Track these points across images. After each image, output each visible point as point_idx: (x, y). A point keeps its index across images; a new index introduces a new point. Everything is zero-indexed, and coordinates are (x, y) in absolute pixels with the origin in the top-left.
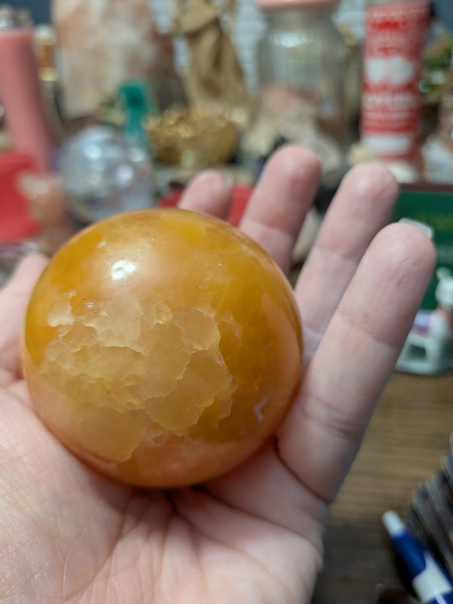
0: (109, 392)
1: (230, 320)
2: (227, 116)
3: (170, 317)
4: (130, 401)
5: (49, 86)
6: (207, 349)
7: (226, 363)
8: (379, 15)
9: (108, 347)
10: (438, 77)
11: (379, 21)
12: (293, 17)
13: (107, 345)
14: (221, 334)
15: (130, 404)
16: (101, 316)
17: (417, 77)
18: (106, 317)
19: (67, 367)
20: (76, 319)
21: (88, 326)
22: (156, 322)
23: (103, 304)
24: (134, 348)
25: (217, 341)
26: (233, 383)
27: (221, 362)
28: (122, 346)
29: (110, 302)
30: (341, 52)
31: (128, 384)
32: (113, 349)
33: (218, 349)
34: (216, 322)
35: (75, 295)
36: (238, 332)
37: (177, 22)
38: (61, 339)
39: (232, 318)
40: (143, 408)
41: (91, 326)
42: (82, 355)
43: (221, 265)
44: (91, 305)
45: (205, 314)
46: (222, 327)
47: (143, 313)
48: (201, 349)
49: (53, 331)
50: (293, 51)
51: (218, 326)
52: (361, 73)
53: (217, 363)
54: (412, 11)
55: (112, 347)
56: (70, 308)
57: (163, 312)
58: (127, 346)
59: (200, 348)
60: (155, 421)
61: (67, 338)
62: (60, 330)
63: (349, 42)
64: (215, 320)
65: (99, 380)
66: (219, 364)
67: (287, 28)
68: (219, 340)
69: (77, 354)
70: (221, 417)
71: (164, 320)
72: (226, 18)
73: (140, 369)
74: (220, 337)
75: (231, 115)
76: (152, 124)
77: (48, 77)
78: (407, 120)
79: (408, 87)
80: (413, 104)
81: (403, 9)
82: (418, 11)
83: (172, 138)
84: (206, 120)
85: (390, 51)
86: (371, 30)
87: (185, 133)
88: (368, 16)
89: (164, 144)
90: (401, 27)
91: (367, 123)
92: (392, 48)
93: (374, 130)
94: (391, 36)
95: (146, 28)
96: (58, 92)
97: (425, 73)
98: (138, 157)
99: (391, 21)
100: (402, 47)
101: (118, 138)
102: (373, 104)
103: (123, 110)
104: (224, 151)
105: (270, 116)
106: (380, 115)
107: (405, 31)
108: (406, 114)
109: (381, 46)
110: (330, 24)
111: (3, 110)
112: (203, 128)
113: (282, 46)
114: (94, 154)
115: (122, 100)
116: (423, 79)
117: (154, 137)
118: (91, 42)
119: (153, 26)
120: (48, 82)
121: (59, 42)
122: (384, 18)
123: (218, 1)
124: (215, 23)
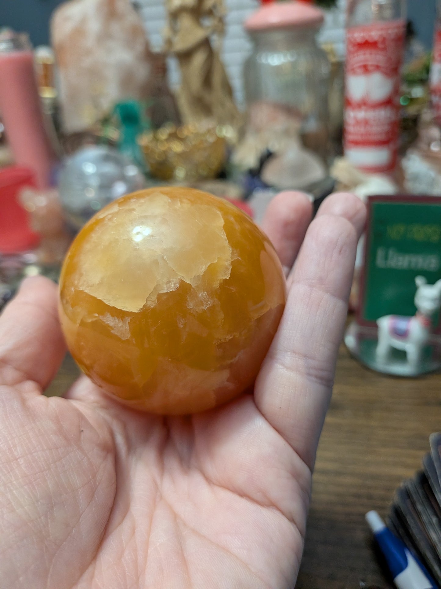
2: (218, 131)
5: (47, 102)
8: (359, 36)
10: (417, 92)
11: (359, 40)
12: (278, 37)
17: (396, 91)
30: (325, 70)
37: (169, 42)
50: (278, 69)
52: (343, 88)
54: (390, 32)
63: (333, 59)
67: (273, 48)
75: (221, 130)
76: (145, 139)
77: (47, 94)
78: (387, 133)
79: (388, 102)
80: (393, 118)
81: (382, 29)
82: (396, 30)
83: (165, 152)
84: (197, 135)
85: (370, 68)
86: (352, 49)
87: (177, 147)
88: (349, 35)
89: (157, 158)
90: (380, 46)
91: (350, 137)
92: (372, 65)
93: (357, 143)
94: (371, 54)
95: (140, 48)
96: (57, 108)
97: (404, 88)
98: (132, 171)
99: (370, 40)
100: (381, 64)
101: (113, 153)
102: (355, 118)
103: (118, 127)
104: (215, 164)
105: (258, 130)
106: (362, 130)
107: (384, 49)
108: (386, 128)
109: (361, 64)
110: (314, 43)
111: (3, 126)
112: (194, 142)
113: (269, 65)
114: (90, 169)
115: (116, 118)
116: (403, 94)
117: (147, 151)
118: (87, 62)
119: (147, 46)
120: (47, 99)
121: (58, 62)
122: (363, 37)
123: (208, 22)
124: (206, 43)
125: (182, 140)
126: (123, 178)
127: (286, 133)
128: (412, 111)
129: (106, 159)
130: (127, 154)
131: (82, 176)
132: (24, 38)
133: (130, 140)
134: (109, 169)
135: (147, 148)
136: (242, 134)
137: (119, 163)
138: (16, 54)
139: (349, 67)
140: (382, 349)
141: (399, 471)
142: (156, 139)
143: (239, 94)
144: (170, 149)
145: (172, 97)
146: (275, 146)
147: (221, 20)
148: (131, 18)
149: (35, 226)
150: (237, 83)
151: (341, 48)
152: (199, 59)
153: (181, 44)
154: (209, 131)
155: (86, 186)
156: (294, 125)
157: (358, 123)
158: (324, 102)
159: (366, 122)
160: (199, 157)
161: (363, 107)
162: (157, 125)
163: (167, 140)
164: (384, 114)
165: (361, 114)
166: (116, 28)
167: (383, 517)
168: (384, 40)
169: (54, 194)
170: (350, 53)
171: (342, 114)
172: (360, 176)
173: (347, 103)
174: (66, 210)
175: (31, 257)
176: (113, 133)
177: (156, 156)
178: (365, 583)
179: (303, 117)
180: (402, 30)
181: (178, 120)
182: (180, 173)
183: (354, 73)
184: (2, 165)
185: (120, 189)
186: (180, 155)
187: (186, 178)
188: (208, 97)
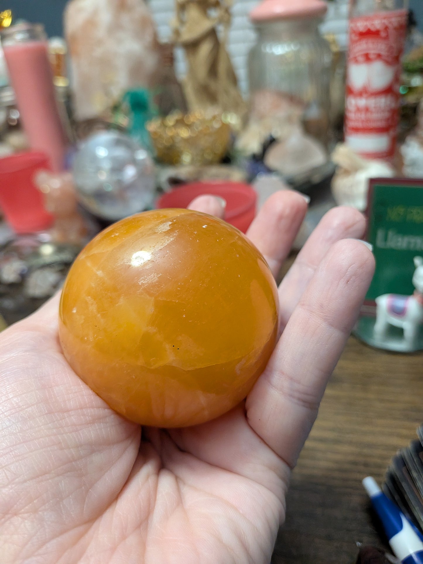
2: (223, 118)
5: (61, 91)
8: (361, 26)
10: (416, 81)
11: (362, 29)
12: (282, 27)
17: (396, 79)
30: (327, 59)
37: (177, 33)
50: (282, 56)
52: (345, 77)
54: (393, 20)
63: (335, 49)
67: (277, 38)
72: (221, 29)
75: (226, 117)
76: (153, 126)
77: (61, 83)
78: (387, 120)
79: (388, 91)
80: (393, 105)
81: (384, 18)
82: (398, 19)
83: (172, 138)
84: (203, 121)
85: (371, 56)
86: (355, 38)
87: (184, 133)
88: (352, 25)
89: (165, 144)
90: (383, 34)
91: (350, 124)
92: (374, 54)
93: (357, 130)
94: (373, 43)
95: (148, 38)
96: (69, 97)
97: (404, 77)
98: (142, 155)
99: (373, 29)
100: (383, 53)
101: (124, 138)
102: (356, 106)
103: (126, 114)
104: (220, 150)
105: (261, 117)
106: (363, 116)
107: (386, 38)
108: (387, 115)
109: (363, 52)
110: (317, 34)
111: (19, 113)
112: (201, 128)
113: (273, 54)
114: (102, 152)
115: (126, 105)
116: (403, 83)
117: (155, 137)
118: (98, 52)
119: (155, 36)
120: (60, 87)
121: (70, 52)
122: (366, 26)
123: (214, 13)
124: (212, 33)
125: (189, 126)
126: (134, 162)
127: (289, 120)
128: (411, 99)
129: (118, 143)
130: (136, 139)
131: (95, 159)
132: (39, 28)
133: (140, 126)
134: (120, 152)
135: (155, 133)
136: (245, 122)
137: (129, 147)
138: (32, 45)
139: (352, 56)
140: (380, 326)
141: (395, 441)
142: (164, 126)
143: (244, 84)
144: (178, 135)
145: (180, 86)
146: (277, 133)
147: (227, 11)
148: (140, 10)
149: (50, 207)
150: (242, 73)
151: (343, 39)
152: (205, 49)
153: (187, 35)
154: (214, 118)
155: (98, 169)
156: (297, 112)
157: (359, 110)
158: (326, 91)
159: (367, 110)
160: (204, 142)
161: (365, 95)
162: (164, 113)
163: (175, 126)
164: (383, 102)
165: (362, 102)
166: (126, 19)
167: (379, 483)
168: (386, 28)
169: (68, 177)
170: (353, 42)
171: (343, 102)
172: (360, 161)
173: (348, 91)
174: (79, 190)
175: (46, 236)
176: (122, 120)
177: (164, 141)
178: (362, 543)
179: (306, 106)
180: (404, 19)
181: (185, 108)
182: (186, 158)
183: (356, 61)
184: (18, 150)
185: (130, 172)
186: (187, 141)
187: (193, 162)
188: (213, 86)
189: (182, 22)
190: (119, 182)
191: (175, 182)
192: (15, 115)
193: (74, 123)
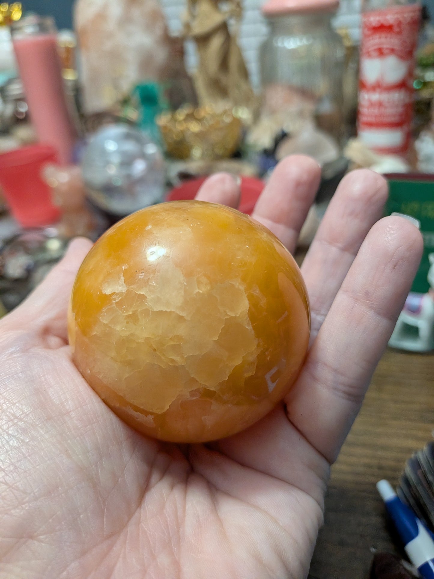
0: (155, 350)
1: (257, 292)
2: (234, 112)
3: (209, 288)
4: (172, 358)
5: (70, 84)
6: (238, 315)
7: (254, 328)
8: (374, 20)
9: (156, 311)
10: (430, 76)
11: (375, 24)
12: (294, 21)
13: (155, 310)
14: (250, 303)
15: (173, 361)
16: (150, 285)
17: (410, 74)
18: (154, 286)
19: (118, 328)
20: (128, 288)
21: (138, 293)
22: (197, 290)
23: (152, 275)
24: (178, 312)
25: (246, 309)
26: (258, 346)
27: (249, 328)
28: (168, 310)
29: (159, 274)
30: (340, 53)
31: (172, 343)
32: (161, 313)
33: (247, 316)
34: (246, 293)
35: (126, 268)
36: (263, 302)
37: (188, 26)
38: (114, 305)
39: (258, 291)
40: (183, 364)
41: (141, 293)
42: (133, 318)
43: (248, 247)
44: (142, 276)
45: (237, 287)
46: (251, 297)
47: (186, 283)
48: (234, 316)
49: (107, 298)
50: (293, 52)
51: (247, 297)
52: (358, 71)
53: (246, 328)
54: (405, 15)
55: (159, 311)
56: (122, 278)
57: (202, 283)
58: (173, 310)
59: (232, 314)
60: (192, 376)
61: (119, 304)
62: (113, 297)
63: (347, 43)
64: (245, 291)
65: (147, 339)
66: (247, 329)
67: (289, 32)
68: (248, 308)
69: (128, 316)
70: (247, 375)
71: (203, 290)
72: (232, 22)
73: (182, 331)
74: (249, 306)
75: (237, 111)
76: (163, 120)
77: (69, 76)
78: (401, 115)
79: (402, 85)
80: (407, 100)
81: (397, 13)
82: (411, 14)
83: (182, 132)
84: (213, 116)
85: (385, 51)
86: (367, 32)
87: (194, 127)
88: (365, 19)
89: (175, 138)
90: (396, 29)
91: (363, 119)
92: (387, 49)
93: (370, 125)
94: (386, 37)
95: (159, 32)
96: (78, 90)
97: (418, 72)
98: (152, 149)
99: (386, 24)
100: (397, 47)
101: (133, 132)
102: (370, 101)
103: (136, 108)
104: (230, 145)
105: (273, 112)
106: (376, 111)
107: (400, 33)
108: (400, 110)
109: (377, 47)
110: (329, 28)
111: (27, 106)
112: (211, 122)
113: (284, 48)
114: (111, 146)
115: (136, 98)
116: (417, 78)
117: (165, 132)
118: (108, 45)
119: (166, 29)
120: (70, 80)
121: (79, 44)
122: (379, 21)
123: (226, 7)
124: (223, 27)
125: (199, 120)
126: (143, 156)
127: (301, 114)
128: (425, 94)
129: (127, 137)
130: (145, 133)
131: (104, 152)
132: (49, 22)
133: (149, 121)
134: (130, 147)
135: (165, 127)
136: (257, 116)
137: (139, 141)
138: (42, 38)
139: (364, 51)
141: (410, 443)
142: (174, 120)
143: (255, 78)
144: (188, 129)
145: (190, 80)
146: (289, 127)
147: (239, 5)
148: (151, 3)
149: (58, 201)
150: (253, 67)
151: (356, 33)
152: (216, 43)
153: (199, 28)
154: (225, 112)
155: (107, 163)
156: (309, 107)
157: (372, 104)
158: (338, 85)
159: (380, 104)
160: (215, 137)
161: (378, 90)
162: (175, 106)
163: (185, 120)
164: (397, 96)
165: (375, 97)
166: (136, 13)
167: (394, 487)
168: (400, 24)
169: (76, 171)
170: (366, 36)
171: (356, 96)
172: (374, 156)
173: (361, 85)
174: (88, 185)
175: (52, 231)
176: (132, 114)
177: (174, 135)
178: (376, 549)
179: (318, 100)
180: (417, 14)
181: (195, 101)
182: (197, 152)
183: (369, 55)
184: (25, 143)
185: (140, 167)
186: (197, 135)
187: (203, 157)
188: (224, 79)
189: (193, 16)
190: (129, 176)
191: (185, 176)
192: (23, 109)
193: (82, 116)
